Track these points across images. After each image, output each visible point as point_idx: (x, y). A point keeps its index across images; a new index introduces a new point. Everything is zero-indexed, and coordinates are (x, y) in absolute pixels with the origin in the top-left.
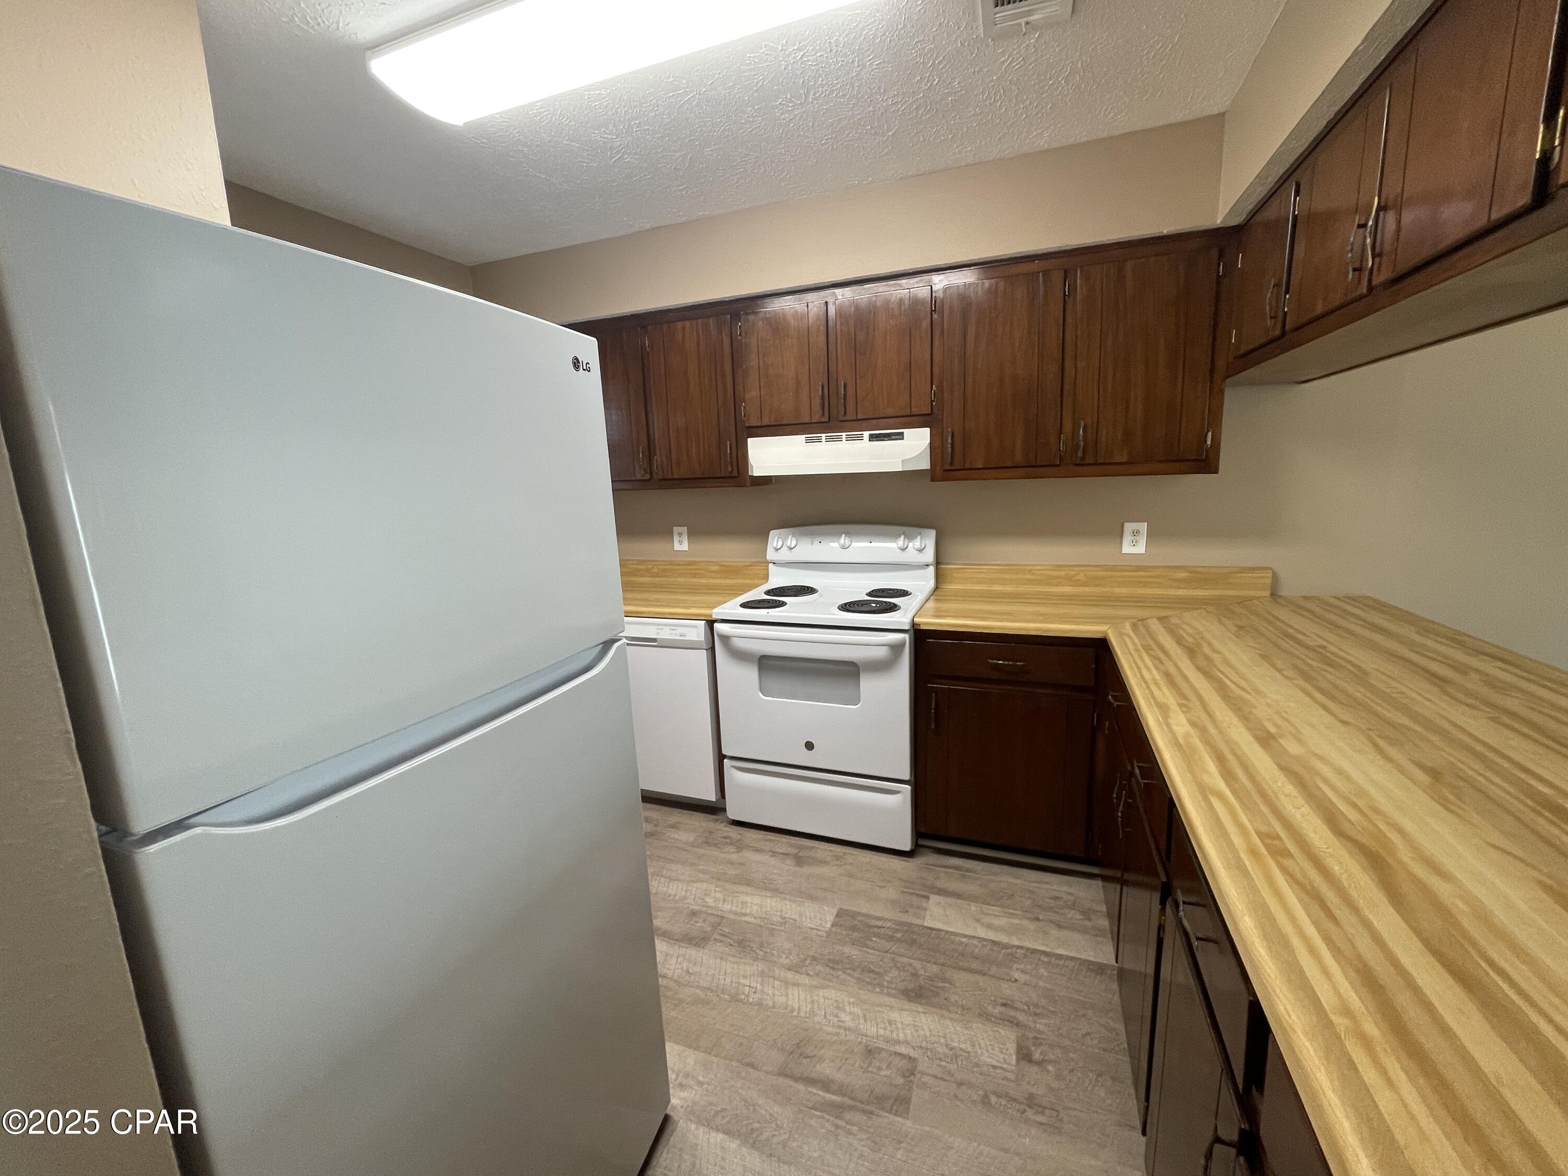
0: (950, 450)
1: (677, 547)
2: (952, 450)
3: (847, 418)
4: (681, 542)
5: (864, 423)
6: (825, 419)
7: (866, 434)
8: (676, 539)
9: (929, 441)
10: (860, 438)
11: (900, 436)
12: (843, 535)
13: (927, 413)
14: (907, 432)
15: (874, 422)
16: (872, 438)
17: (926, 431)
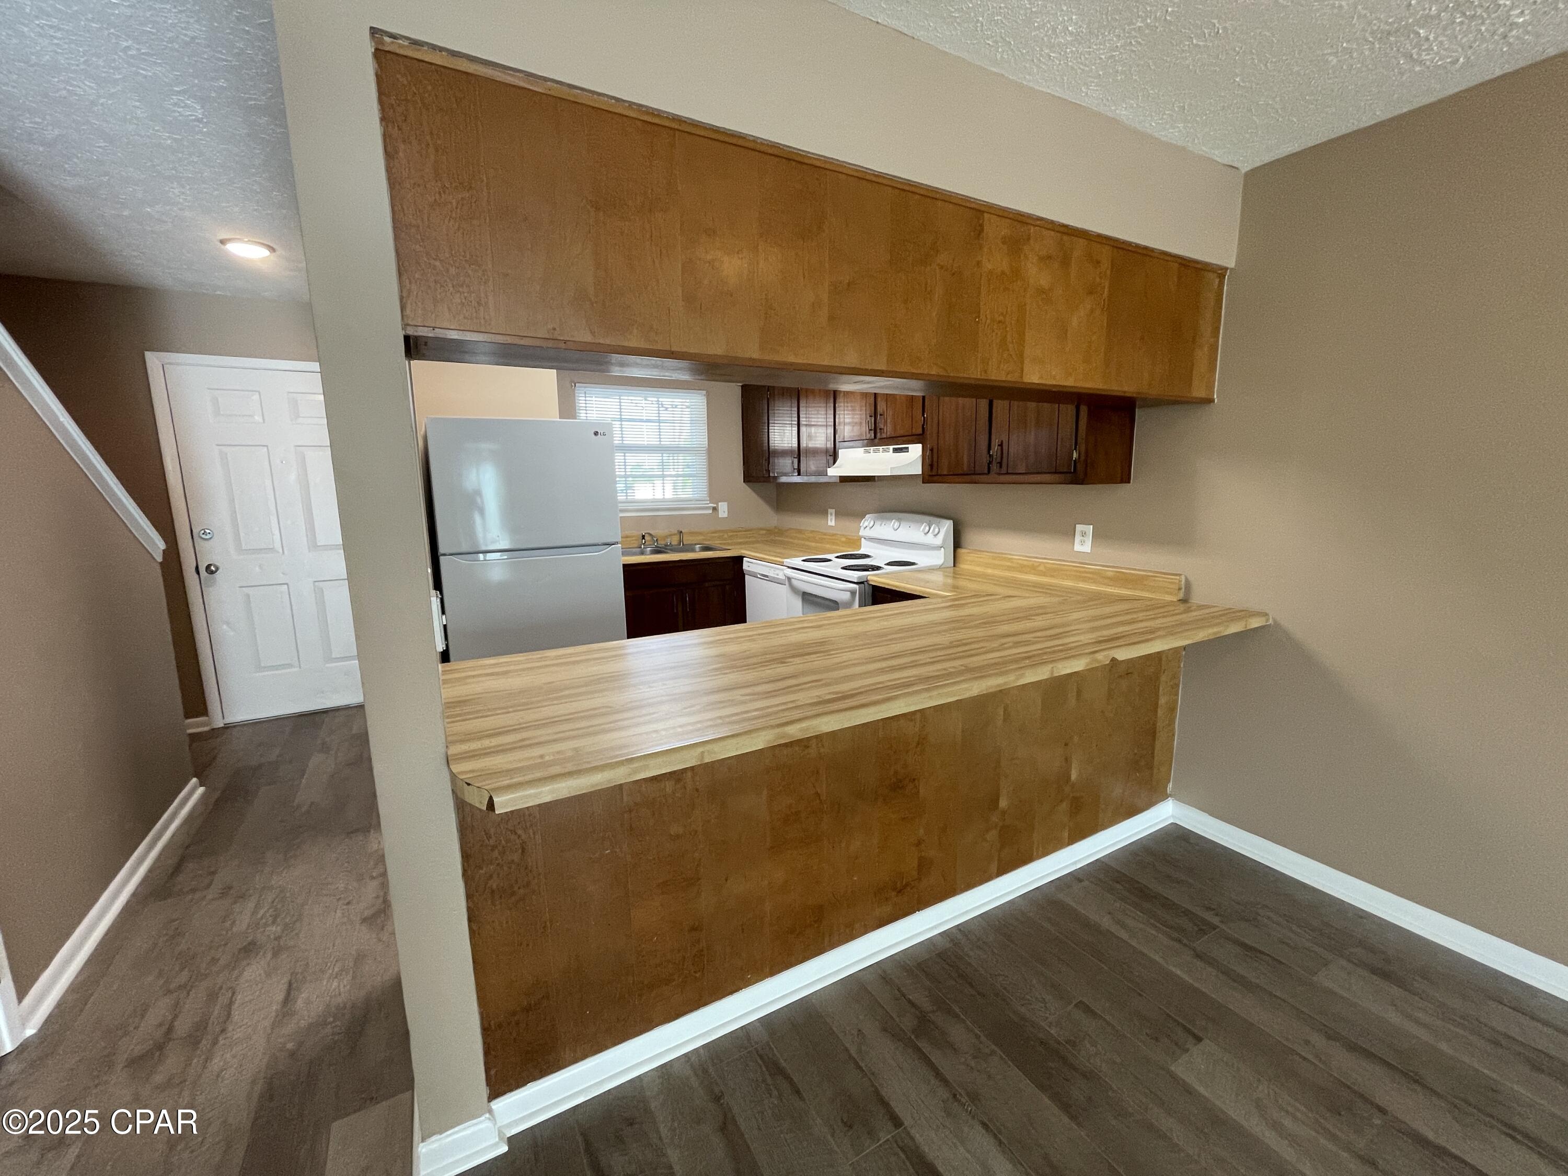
0: (931, 460)
3: (883, 436)
6: (873, 437)
7: (891, 447)
9: (921, 453)
10: (888, 451)
11: (908, 450)
13: (920, 432)
14: (911, 447)
15: (895, 439)
16: (895, 450)
17: (920, 446)
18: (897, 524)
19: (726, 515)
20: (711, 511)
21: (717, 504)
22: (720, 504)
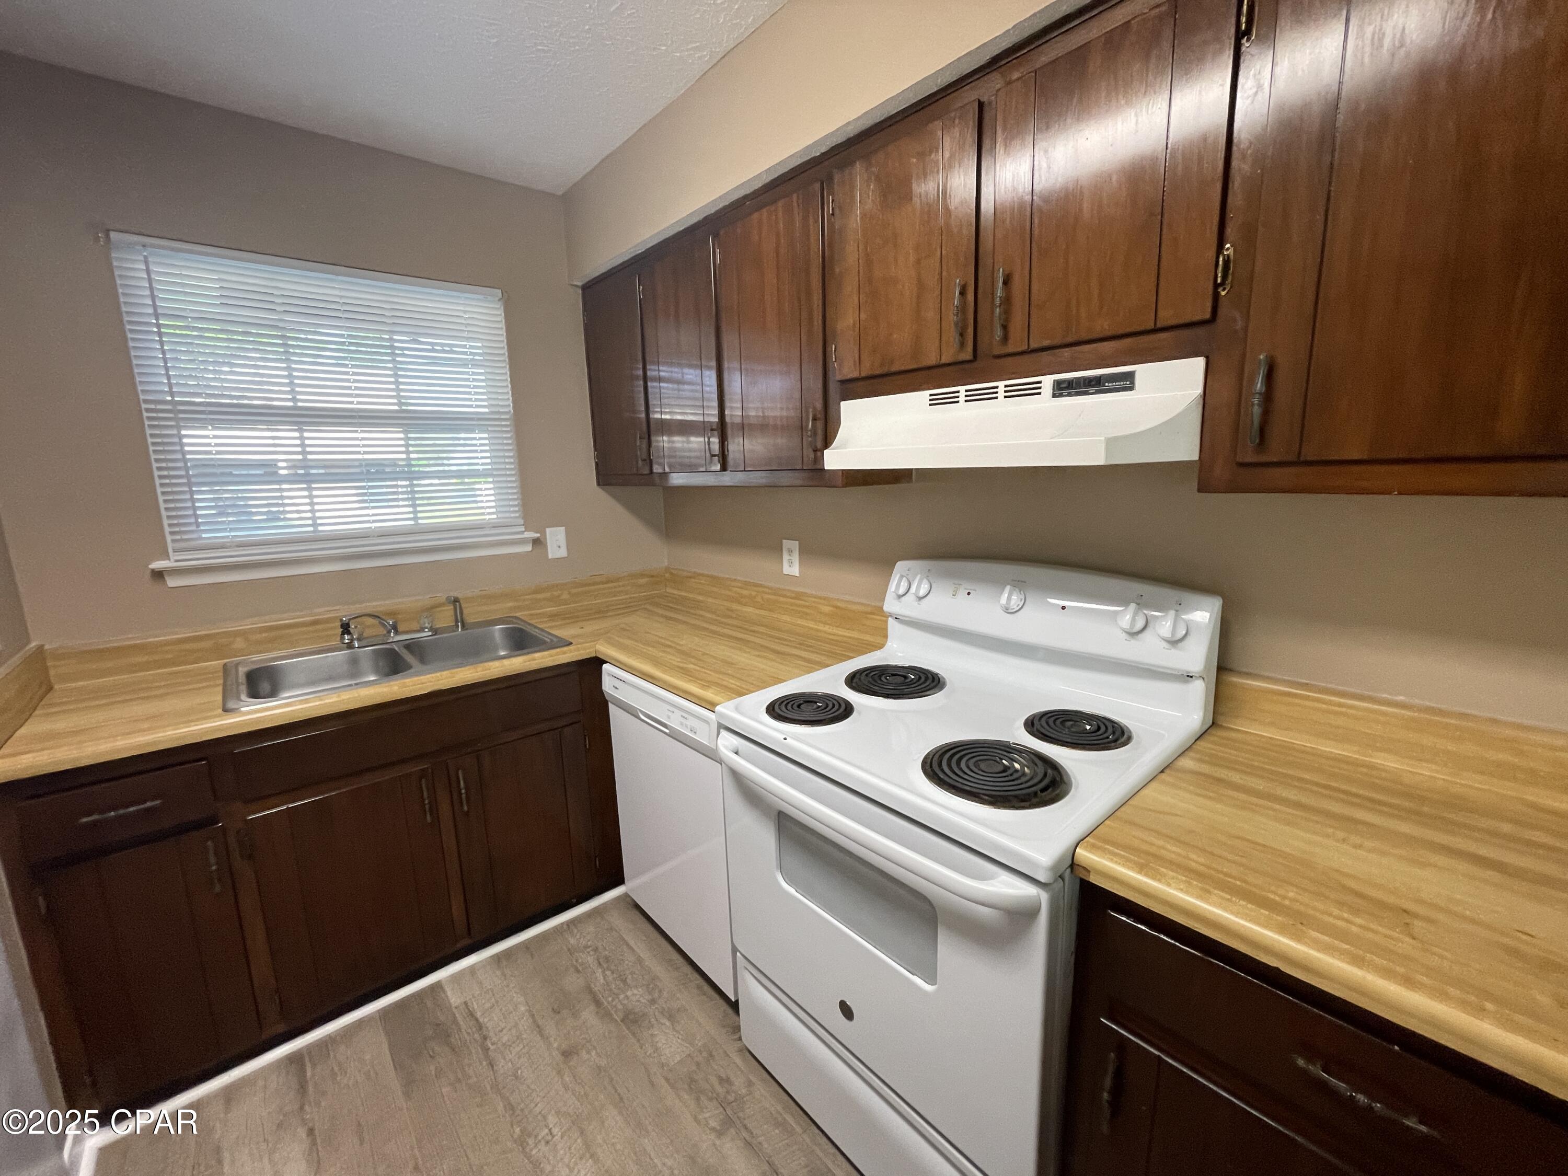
0: (1257, 410)
1: (787, 570)
2: (1266, 413)
3: (1011, 348)
4: (791, 563)
5: (1045, 357)
6: (967, 355)
7: (1047, 381)
8: (786, 557)
9: (1199, 390)
10: (1035, 390)
11: (1126, 382)
12: (1008, 588)
13: (1198, 317)
14: (1143, 371)
15: (1066, 353)
16: (1061, 389)
17: (1198, 364)
18: (1016, 600)
19: (563, 553)
20: (529, 548)
21: (544, 533)
22: (548, 530)
